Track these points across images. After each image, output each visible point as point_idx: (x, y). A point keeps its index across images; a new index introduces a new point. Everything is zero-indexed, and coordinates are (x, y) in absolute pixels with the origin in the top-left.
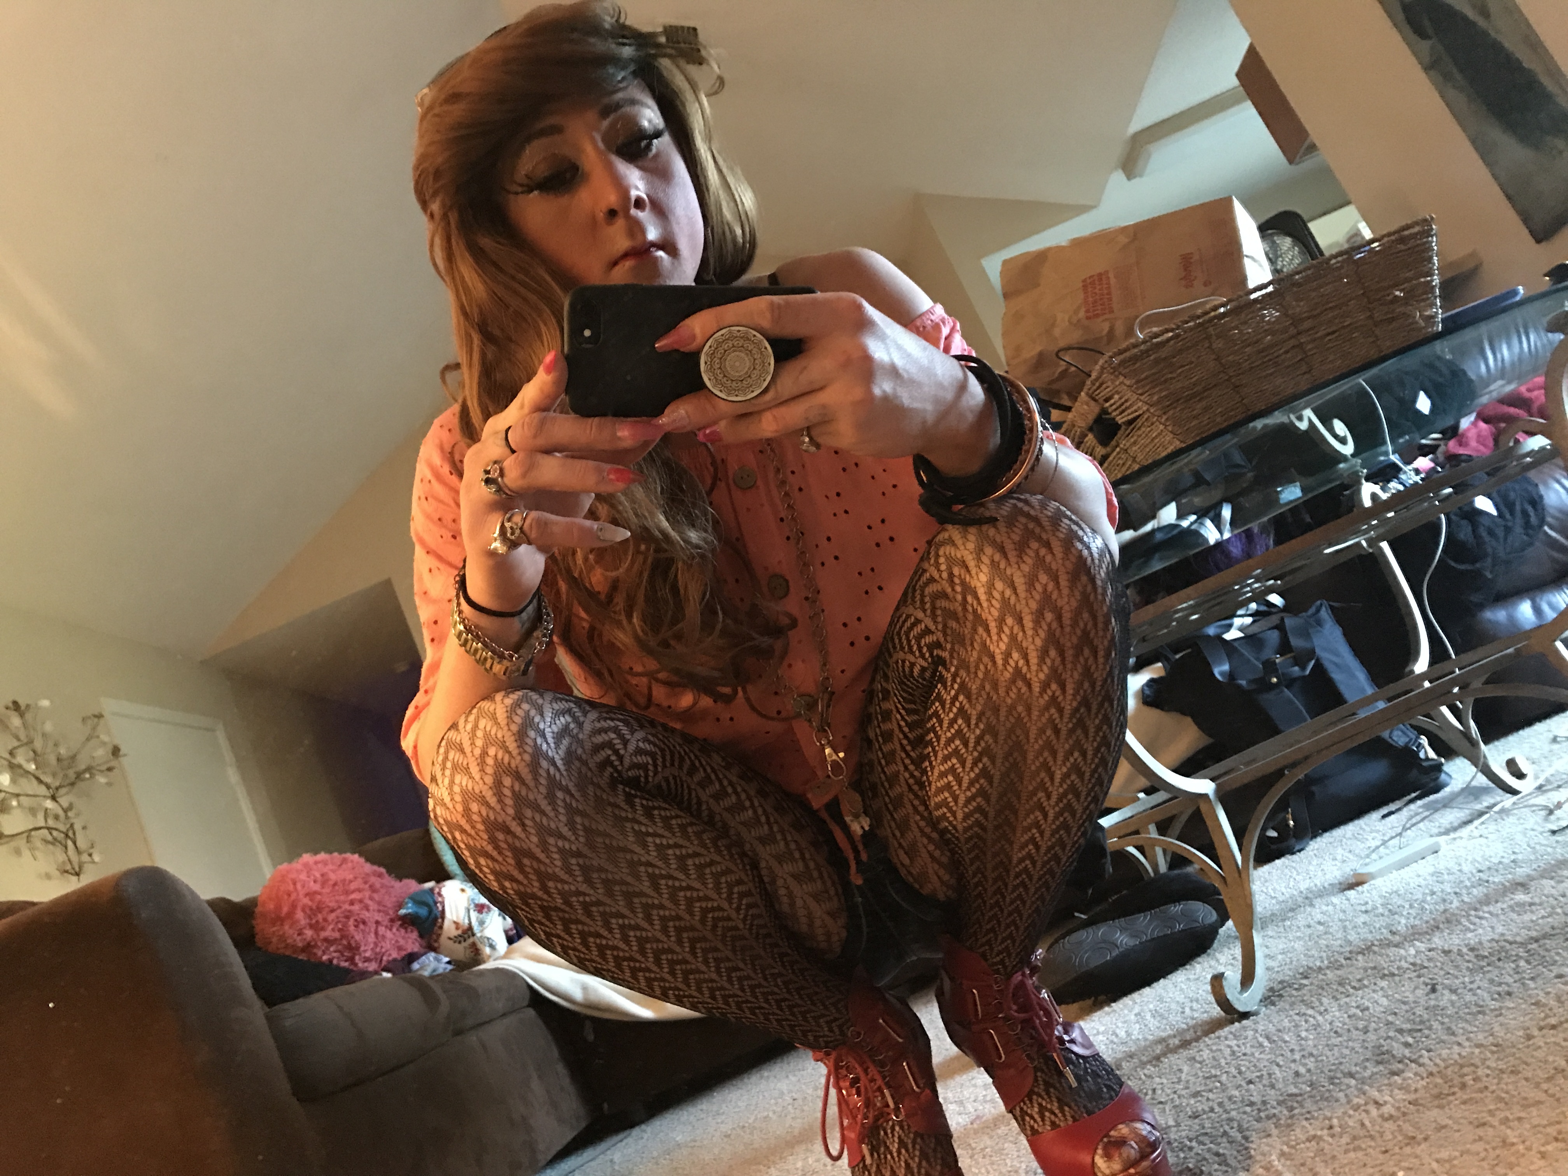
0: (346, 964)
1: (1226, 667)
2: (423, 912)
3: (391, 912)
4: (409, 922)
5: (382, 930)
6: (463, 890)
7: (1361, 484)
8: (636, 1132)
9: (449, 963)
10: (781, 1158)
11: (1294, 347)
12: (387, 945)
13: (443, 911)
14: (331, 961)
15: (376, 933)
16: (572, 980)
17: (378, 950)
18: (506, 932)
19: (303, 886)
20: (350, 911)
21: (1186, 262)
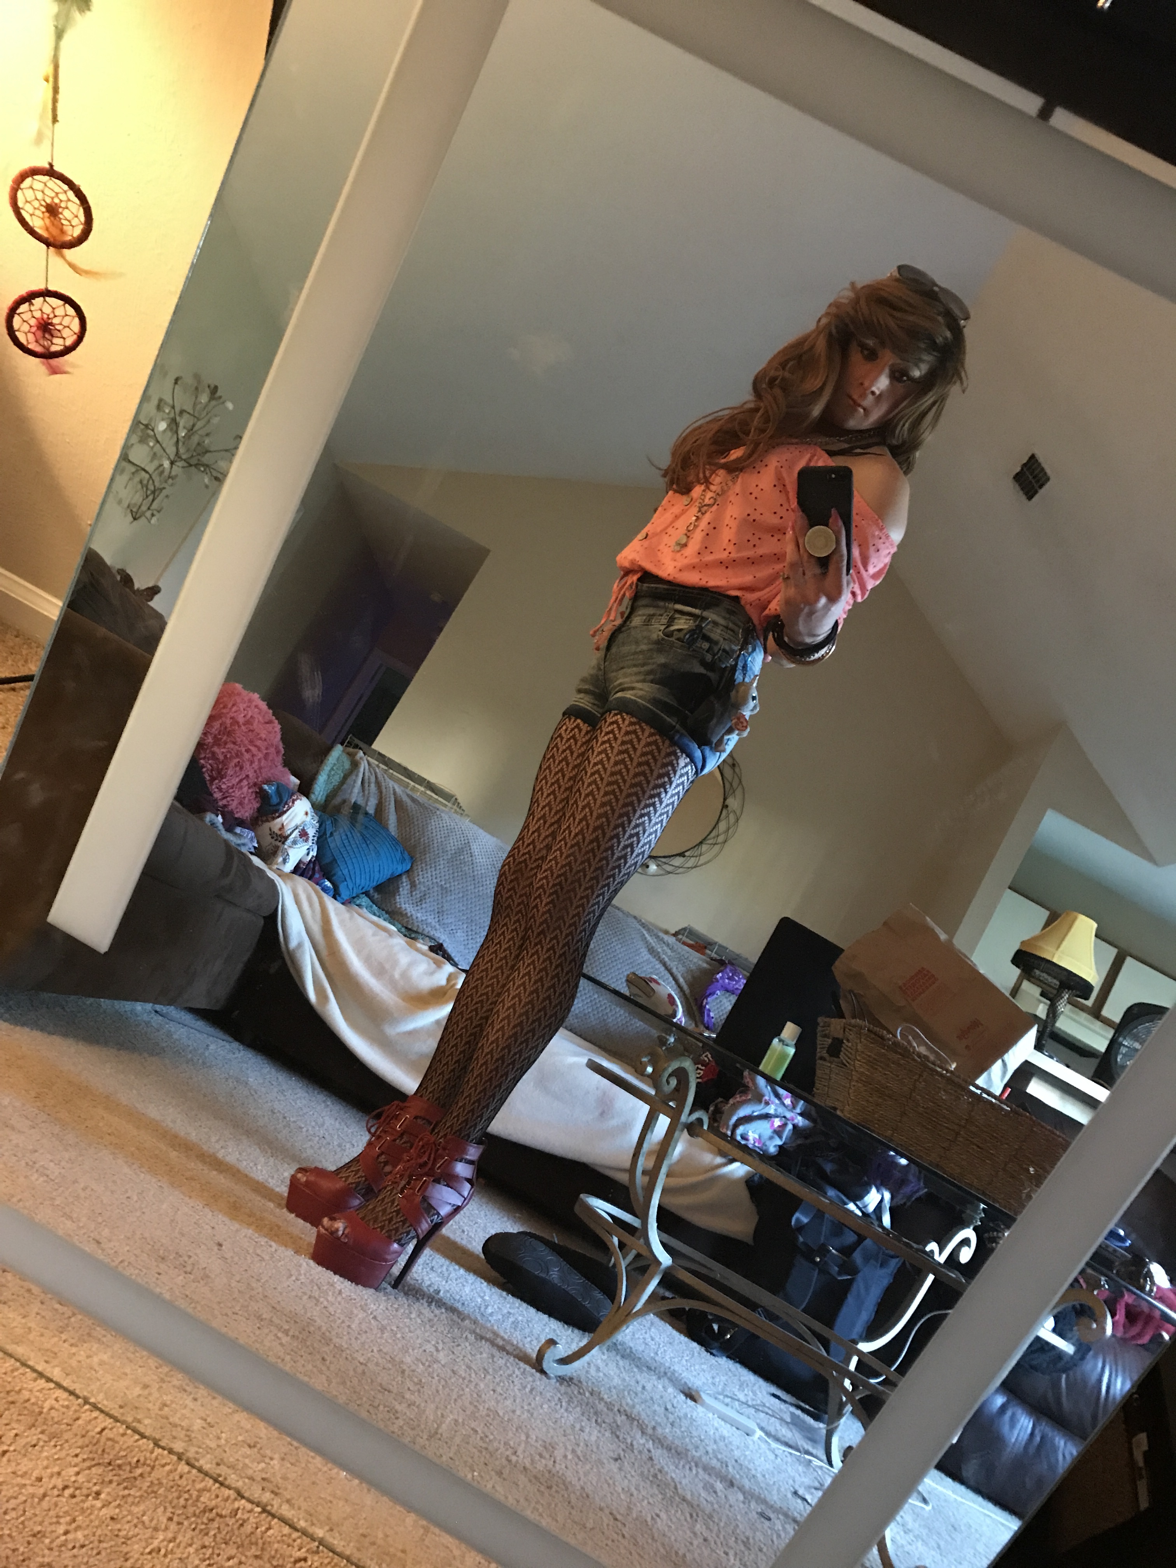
0: (208, 778)
1: (805, 1220)
2: (275, 800)
3: (260, 779)
4: (262, 796)
5: (245, 783)
6: (307, 814)
7: (969, 1227)
8: (236, 1045)
9: (255, 847)
10: (282, 1159)
11: (953, 1130)
12: (237, 793)
13: (285, 812)
14: (203, 767)
15: (241, 781)
16: (299, 933)
17: (231, 791)
18: (300, 862)
19: (235, 712)
20: (242, 754)
21: (975, 1024)
